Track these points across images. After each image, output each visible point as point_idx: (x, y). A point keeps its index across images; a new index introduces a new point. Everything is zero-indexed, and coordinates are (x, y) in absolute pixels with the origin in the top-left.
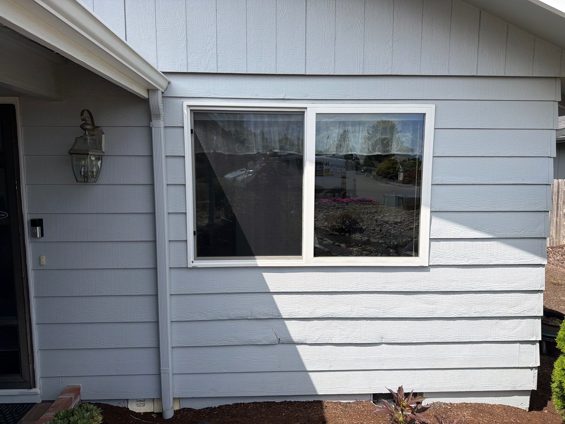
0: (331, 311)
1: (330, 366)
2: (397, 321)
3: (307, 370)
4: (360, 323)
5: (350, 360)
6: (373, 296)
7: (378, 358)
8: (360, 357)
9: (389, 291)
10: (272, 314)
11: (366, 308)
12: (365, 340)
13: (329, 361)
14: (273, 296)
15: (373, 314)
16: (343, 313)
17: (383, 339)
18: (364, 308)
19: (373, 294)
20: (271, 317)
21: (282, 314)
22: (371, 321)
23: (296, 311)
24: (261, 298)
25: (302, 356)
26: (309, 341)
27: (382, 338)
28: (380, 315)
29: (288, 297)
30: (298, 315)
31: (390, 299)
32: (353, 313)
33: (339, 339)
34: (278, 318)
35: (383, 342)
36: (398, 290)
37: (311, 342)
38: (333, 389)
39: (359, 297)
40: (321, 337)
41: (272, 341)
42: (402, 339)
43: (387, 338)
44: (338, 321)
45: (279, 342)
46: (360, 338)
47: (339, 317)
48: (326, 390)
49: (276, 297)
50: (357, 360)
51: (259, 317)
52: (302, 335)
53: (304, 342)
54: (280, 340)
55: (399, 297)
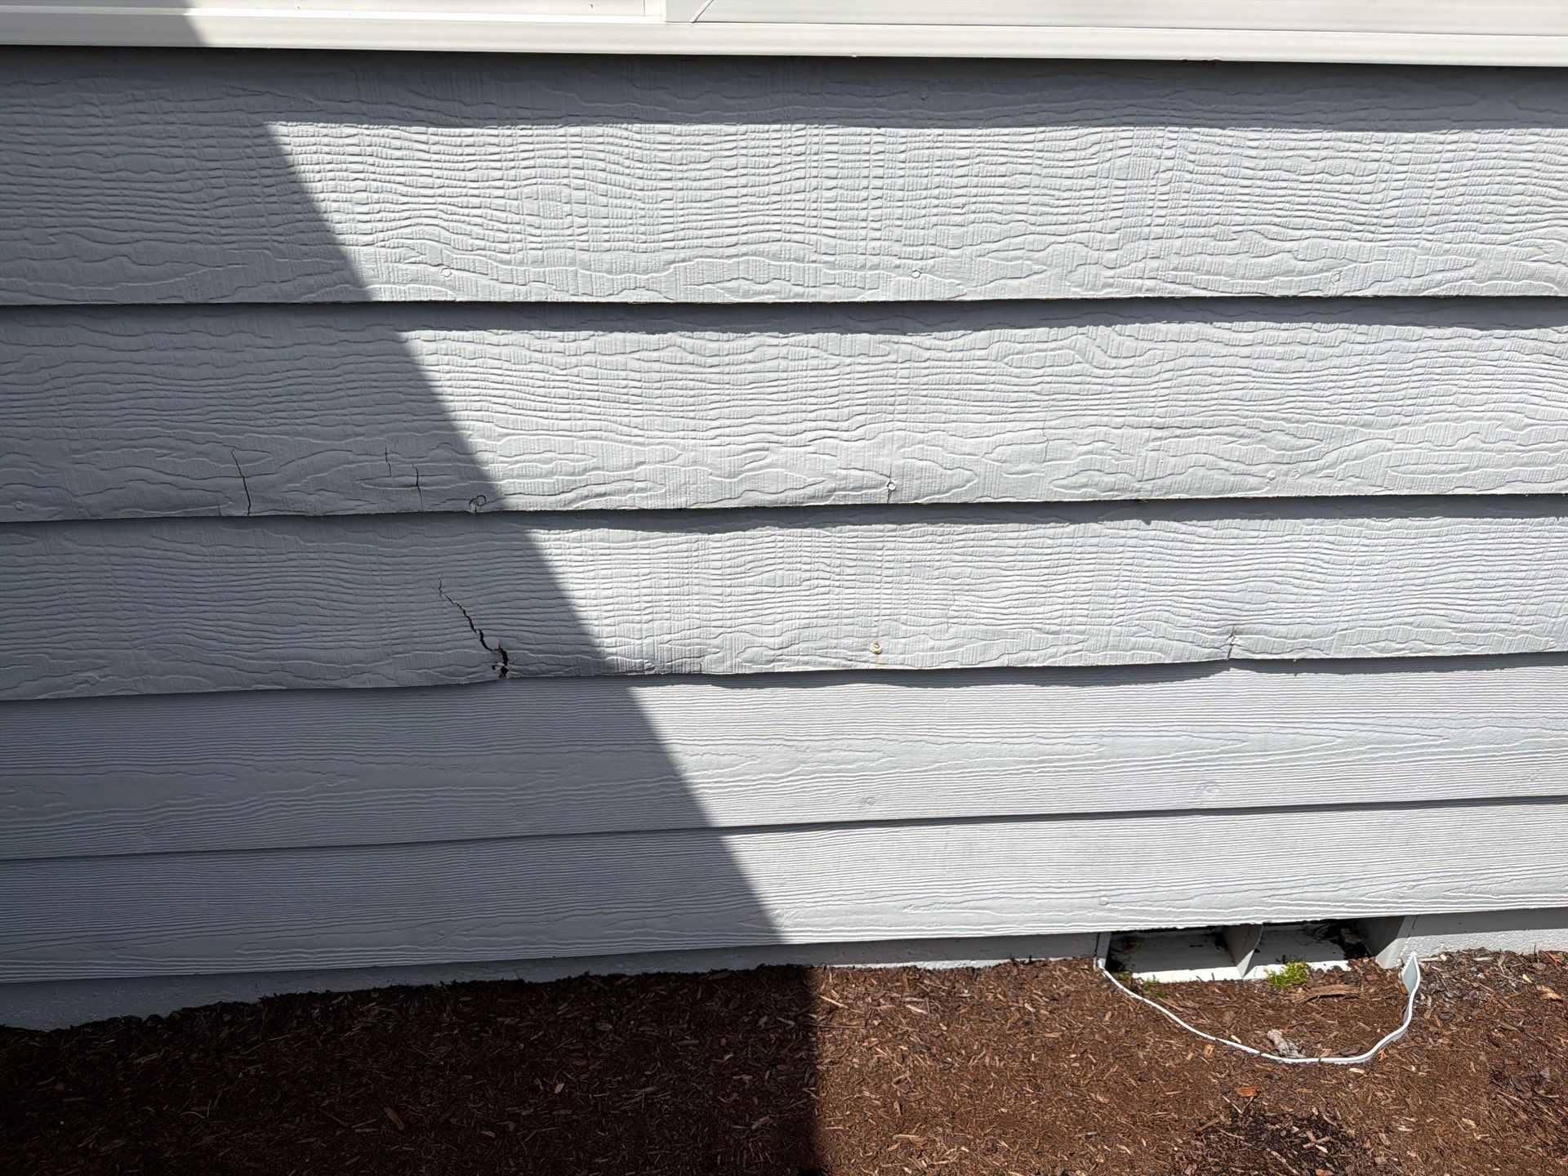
0: (888, 461)
1: (864, 801)
2: (1366, 521)
3: (715, 825)
4: (1095, 541)
5: (994, 764)
6: (1227, 335)
7: (1182, 748)
8: (1059, 748)
9: (1369, 293)
10: (413, 480)
11: (1159, 433)
12: (1115, 648)
13: (860, 769)
14: (405, 335)
15: (1201, 472)
16: (979, 469)
17: (1238, 640)
18: (1146, 433)
19: (1231, 319)
20: (413, 503)
21: (505, 485)
22: (1174, 525)
23: (613, 462)
24: (298, 350)
25: (679, 748)
26: (722, 660)
27: (1234, 633)
28: (1253, 481)
29: (537, 344)
30: (630, 491)
31: (1357, 359)
32: (1058, 468)
33: (931, 643)
34: (472, 508)
35: (1237, 654)
36: (1439, 284)
37: (739, 666)
38: (875, 913)
39: (1120, 345)
40: (807, 632)
41: (451, 669)
42: (1364, 639)
43: (1266, 633)
44: (931, 528)
45: (504, 670)
46: (1082, 633)
47: (944, 498)
48: (833, 919)
49: (433, 346)
50: (1041, 762)
51: (315, 503)
52: (667, 624)
53: (686, 669)
54: (506, 660)
55: (1424, 345)
